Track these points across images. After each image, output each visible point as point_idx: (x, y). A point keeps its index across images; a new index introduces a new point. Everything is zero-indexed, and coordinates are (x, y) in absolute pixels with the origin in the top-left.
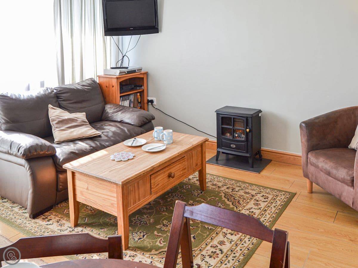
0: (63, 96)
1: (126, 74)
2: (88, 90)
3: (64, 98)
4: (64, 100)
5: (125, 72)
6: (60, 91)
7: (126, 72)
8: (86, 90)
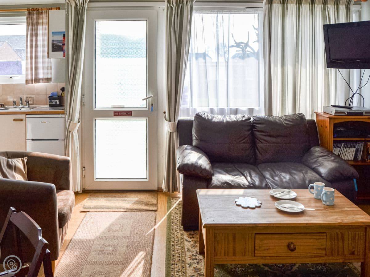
0: (258, 127)
1: (346, 115)
2: (288, 126)
3: (259, 129)
4: (258, 131)
5: (344, 113)
6: (256, 121)
7: (346, 113)
8: (285, 124)
